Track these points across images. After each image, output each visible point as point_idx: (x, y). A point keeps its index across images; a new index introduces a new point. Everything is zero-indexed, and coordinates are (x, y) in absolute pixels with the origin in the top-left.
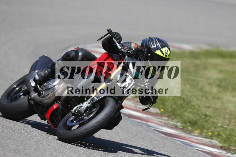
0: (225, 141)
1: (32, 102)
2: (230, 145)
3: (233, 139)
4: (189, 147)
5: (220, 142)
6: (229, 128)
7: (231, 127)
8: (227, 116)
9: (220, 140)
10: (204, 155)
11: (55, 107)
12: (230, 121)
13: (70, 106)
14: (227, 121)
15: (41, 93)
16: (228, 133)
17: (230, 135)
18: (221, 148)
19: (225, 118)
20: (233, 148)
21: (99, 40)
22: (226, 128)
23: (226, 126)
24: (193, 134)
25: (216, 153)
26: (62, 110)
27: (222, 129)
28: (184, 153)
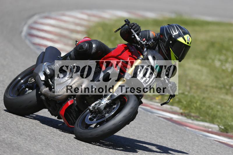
0: (185, 108)
1: (43, 98)
2: (190, 112)
3: (193, 106)
4: (150, 113)
5: (180, 108)
6: (189, 95)
7: (192, 94)
8: (188, 83)
9: (180, 106)
10: (164, 121)
11: (69, 103)
12: (191, 88)
13: (86, 102)
14: (188, 88)
15: (53, 87)
16: (189, 100)
17: (191, 101)
18: (182, 114)
19: (186, 85)
20: (193, 114)
21: (116, 32)
22: (187, 95)
23: (186, 93)
24: (154, 100)
25: (176, 120)
26: (77, 106)
27: (183, 96)
28: (145, 120)
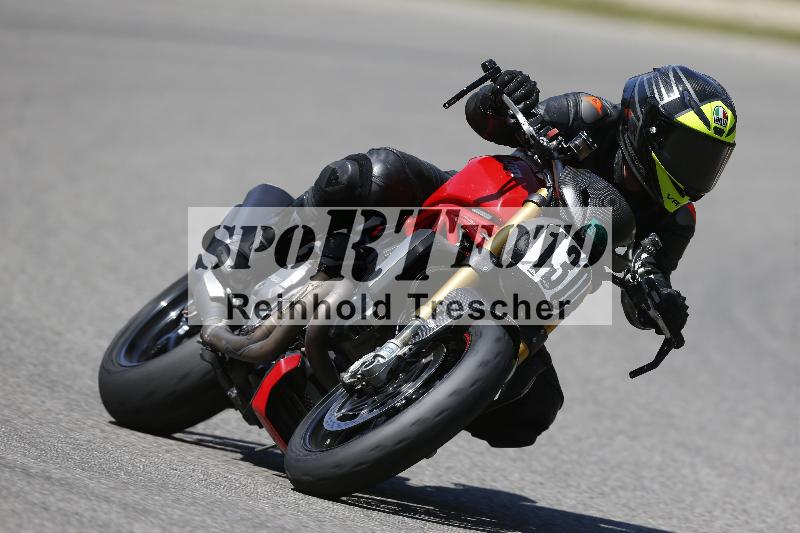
11: (284, 365)
21: (450, 103)
